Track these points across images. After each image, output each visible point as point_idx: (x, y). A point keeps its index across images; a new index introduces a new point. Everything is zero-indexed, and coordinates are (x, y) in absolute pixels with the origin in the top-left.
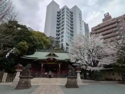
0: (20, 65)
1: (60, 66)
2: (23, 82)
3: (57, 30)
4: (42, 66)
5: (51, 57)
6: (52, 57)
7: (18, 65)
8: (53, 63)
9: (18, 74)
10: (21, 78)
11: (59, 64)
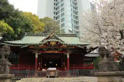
1: (68, 57)
3: (54, 2)
4: (37, 56)
5: (52, 40)
6: (54, 40)
8: (56, 52)
11: (67, 52)
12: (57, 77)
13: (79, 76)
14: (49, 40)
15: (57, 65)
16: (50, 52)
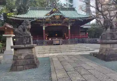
0: (9, 26)
2: (23, 57)
4: (44, 29)
5: (57, 14)
7: (6, 26)
8: (60, 24)
9: (10, 42)
10: (16, 49)
12: (62, 44)
13: (78, 43)
14: (54, 14)
15: (56, 35)
16: (55, 25)
